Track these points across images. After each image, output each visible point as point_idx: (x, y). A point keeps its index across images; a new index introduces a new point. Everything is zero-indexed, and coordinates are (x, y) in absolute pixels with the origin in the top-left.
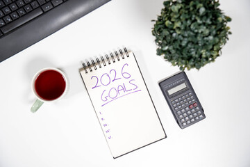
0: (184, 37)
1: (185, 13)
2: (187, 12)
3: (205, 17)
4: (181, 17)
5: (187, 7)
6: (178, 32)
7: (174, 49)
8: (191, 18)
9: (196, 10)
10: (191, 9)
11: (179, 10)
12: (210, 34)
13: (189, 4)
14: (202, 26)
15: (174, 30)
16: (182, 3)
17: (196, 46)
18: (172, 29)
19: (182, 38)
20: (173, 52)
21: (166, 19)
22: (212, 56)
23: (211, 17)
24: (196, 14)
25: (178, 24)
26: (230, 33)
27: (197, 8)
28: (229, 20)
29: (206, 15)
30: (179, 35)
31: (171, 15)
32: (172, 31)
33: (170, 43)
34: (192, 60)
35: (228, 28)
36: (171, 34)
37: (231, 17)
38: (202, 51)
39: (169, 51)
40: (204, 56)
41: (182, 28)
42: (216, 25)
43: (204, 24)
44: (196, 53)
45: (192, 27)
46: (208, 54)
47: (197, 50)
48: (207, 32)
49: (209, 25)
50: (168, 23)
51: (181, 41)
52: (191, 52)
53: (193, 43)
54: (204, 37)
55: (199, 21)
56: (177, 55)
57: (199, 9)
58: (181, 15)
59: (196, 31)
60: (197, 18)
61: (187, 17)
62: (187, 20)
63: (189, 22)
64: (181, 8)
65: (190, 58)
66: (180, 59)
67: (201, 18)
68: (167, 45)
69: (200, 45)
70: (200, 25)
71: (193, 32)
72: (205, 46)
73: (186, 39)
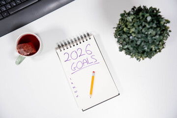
0: (138, 38)
1: (137, 22)
2: (138, 20)
3: (151, 23)
4: (135, 25)
5: (138, 17)
6: (134, 35)
7: (132, 47)
8: (141, 25)
9: (144, 19)
10: (141, 18)
11: (132, 20)
12: (156, 34)
13: (139, 15)
14: (150, 30)
15: (131, 34)
16: (134, 14)
17: (148, 44)
18: (129, 33)
19: (137, 39)
20: (131, 49)
21: (124, 26)
22: (159, 49)
23: (156, 22)
24: (145, 22)
25: (133, 30)
26: (170, 31)
27: (145, 17)
28: (168, 22)
29: (152, 21)
30: (135, 37)
31: (127, 23)
32: (129, 35)
33: (128, 43)
34: (145, 53)
35: (168, 28)
36: (129, 37)
37: (169, 20)
38: (152, 47)
39: (128, 49)
40: (153, 49)
41: (137, 32)
42: (160, 27)
43: (151, 28)
44: (148, 48)
45: (143, 31)
46: (157, 48)
47: (149, 46)
48: (154, 33)
49: (155, 28)
50: (125, 29)
51: (136, 41)
52: (144, 48)
53: (145, 42)
54: (152, 37)
55: (148, 26)
56: (135, 51)
57: (147, 17)
58: (134, 23)
59: (146, 33)
60: (146, 24)
61: (139, 24)
62: (139, 26)
63: (141, 28)
64: (134, 18)
65: (144, 52)
66: (137, 53)
67: (149, 23)
68: (126, 44)
69: (150, 42)
70: (148, 29)
71: (145, 34)
72: (153, 43)
73: (140, 40)
